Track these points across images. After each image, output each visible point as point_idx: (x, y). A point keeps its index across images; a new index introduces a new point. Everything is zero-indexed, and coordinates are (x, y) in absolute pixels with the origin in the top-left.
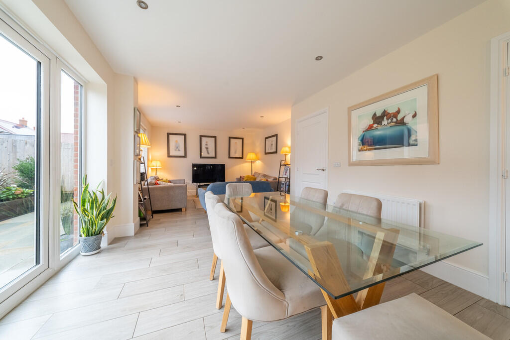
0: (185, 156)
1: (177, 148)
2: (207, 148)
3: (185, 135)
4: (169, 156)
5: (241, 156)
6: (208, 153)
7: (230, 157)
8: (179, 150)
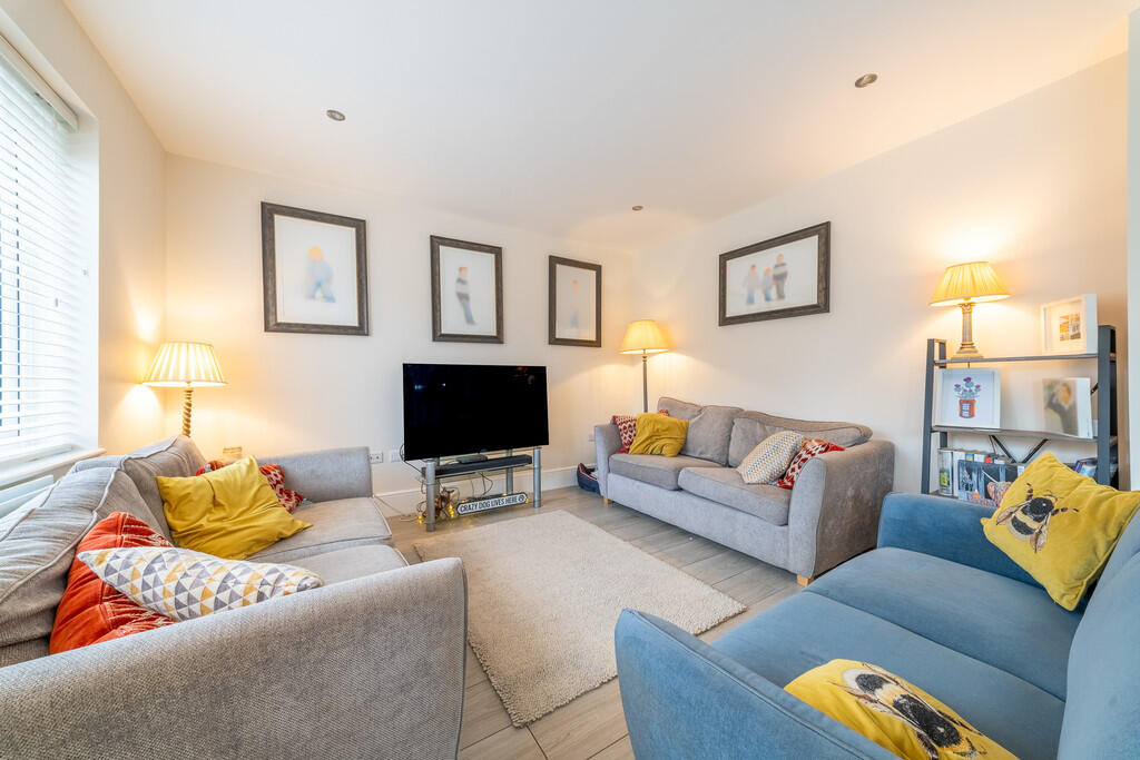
0: (361, 329)
1: (319, 285)
2: (463, 297)
3: (360, 226)
4: (272, 325)
5: (594, 339)
6: (469, 320)
7: (554, 340)
8: (330, 299)
